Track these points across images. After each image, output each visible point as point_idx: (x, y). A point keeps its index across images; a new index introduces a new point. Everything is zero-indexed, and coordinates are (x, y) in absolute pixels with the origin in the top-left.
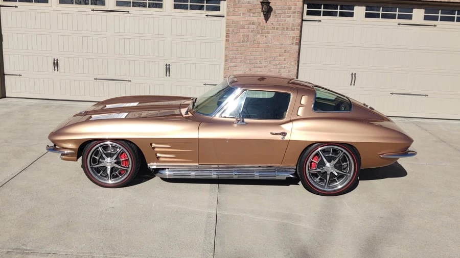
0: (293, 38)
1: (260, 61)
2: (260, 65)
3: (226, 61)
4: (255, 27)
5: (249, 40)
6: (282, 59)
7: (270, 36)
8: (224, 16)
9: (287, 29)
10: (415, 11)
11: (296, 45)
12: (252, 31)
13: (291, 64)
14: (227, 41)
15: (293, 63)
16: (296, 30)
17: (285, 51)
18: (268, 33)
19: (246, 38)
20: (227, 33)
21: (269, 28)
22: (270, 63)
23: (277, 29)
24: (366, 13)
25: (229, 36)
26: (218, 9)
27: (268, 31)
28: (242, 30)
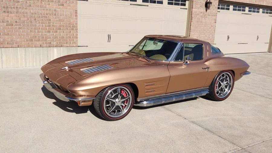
2: (203, 33)
4: (202, 14)
5: (200, 21)
7: (207, 19)
8: (187, 9)
10: (246, 8)
11: (215, 23)
12: (201, 16)
16: (215, 16)
18: (206, 17)
21: (207, 15)
23: (210, 16)
24: (233, 9)
26: (184, 5)
28: (198, 16)
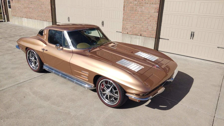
0: (156, 8)
1: (138, 21)
3: (123, 20)
4: (136, 2)
5: (134, 10)
6: (149, 20)
7: (143, 8)
9: (153, 3)
11: (157, 13)
12: (135, 5)
13: (153, 24)
14: (124, 10)
15: (155, 23)
16: (157, 4)
17: (151, 16)
19: (132, 9)
20: (124, 6)
21: (144, 3)
22: (143, 23)
23: (147, 4)
25: (125, 7)
27: (142, 5)
28: (130, 4)
